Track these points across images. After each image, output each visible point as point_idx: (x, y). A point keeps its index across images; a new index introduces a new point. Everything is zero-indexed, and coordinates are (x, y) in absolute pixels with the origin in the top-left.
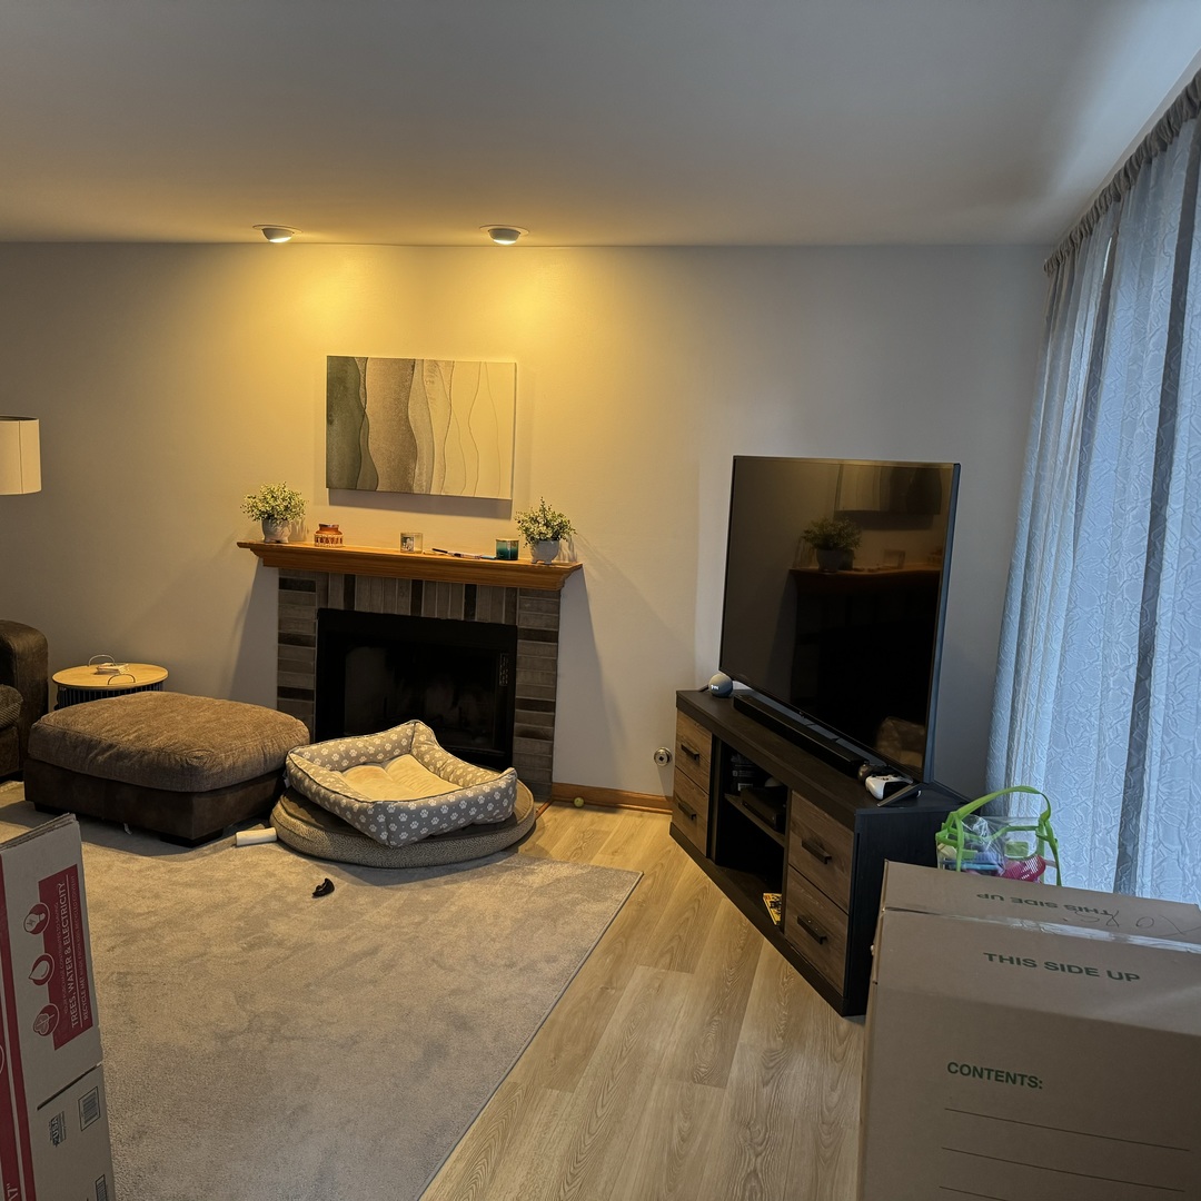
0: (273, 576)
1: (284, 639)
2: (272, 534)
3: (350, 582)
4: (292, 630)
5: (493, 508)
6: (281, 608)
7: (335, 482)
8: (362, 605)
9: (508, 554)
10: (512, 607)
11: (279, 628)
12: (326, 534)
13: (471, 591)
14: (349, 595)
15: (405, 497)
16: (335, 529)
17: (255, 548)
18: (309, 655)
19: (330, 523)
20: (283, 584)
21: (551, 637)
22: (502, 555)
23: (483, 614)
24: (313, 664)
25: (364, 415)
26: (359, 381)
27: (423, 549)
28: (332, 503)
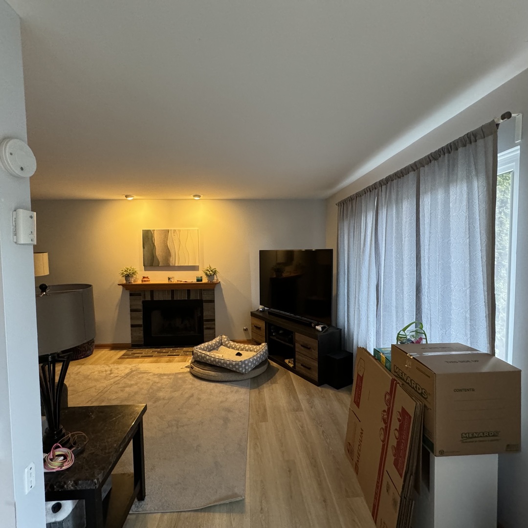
0: (128, 293)
1: (132, 311)
2: (129, 281)
3: (152, 292)
4: (135, 308)
5: (194, 268)
6: (130, 302)
7: (146, 264)
8: (156, 298)
9: (200, 280)
10: (201, 295)
11: (130, 307)
12: (145, 279)
13: (189, 291)
14: (152, 296)
15: (167, 266)
16: (147, 278)
17: (123, 285)
18: (140, 315)
19: (146, 276)
20: (131, 295)
21: (213, 301)
22: (198, 280)
23: (192, 297)
24: (142, 317)
25: (154, 245)
26: (152, 236)
27: (174, 281)
28: (145, 270)
